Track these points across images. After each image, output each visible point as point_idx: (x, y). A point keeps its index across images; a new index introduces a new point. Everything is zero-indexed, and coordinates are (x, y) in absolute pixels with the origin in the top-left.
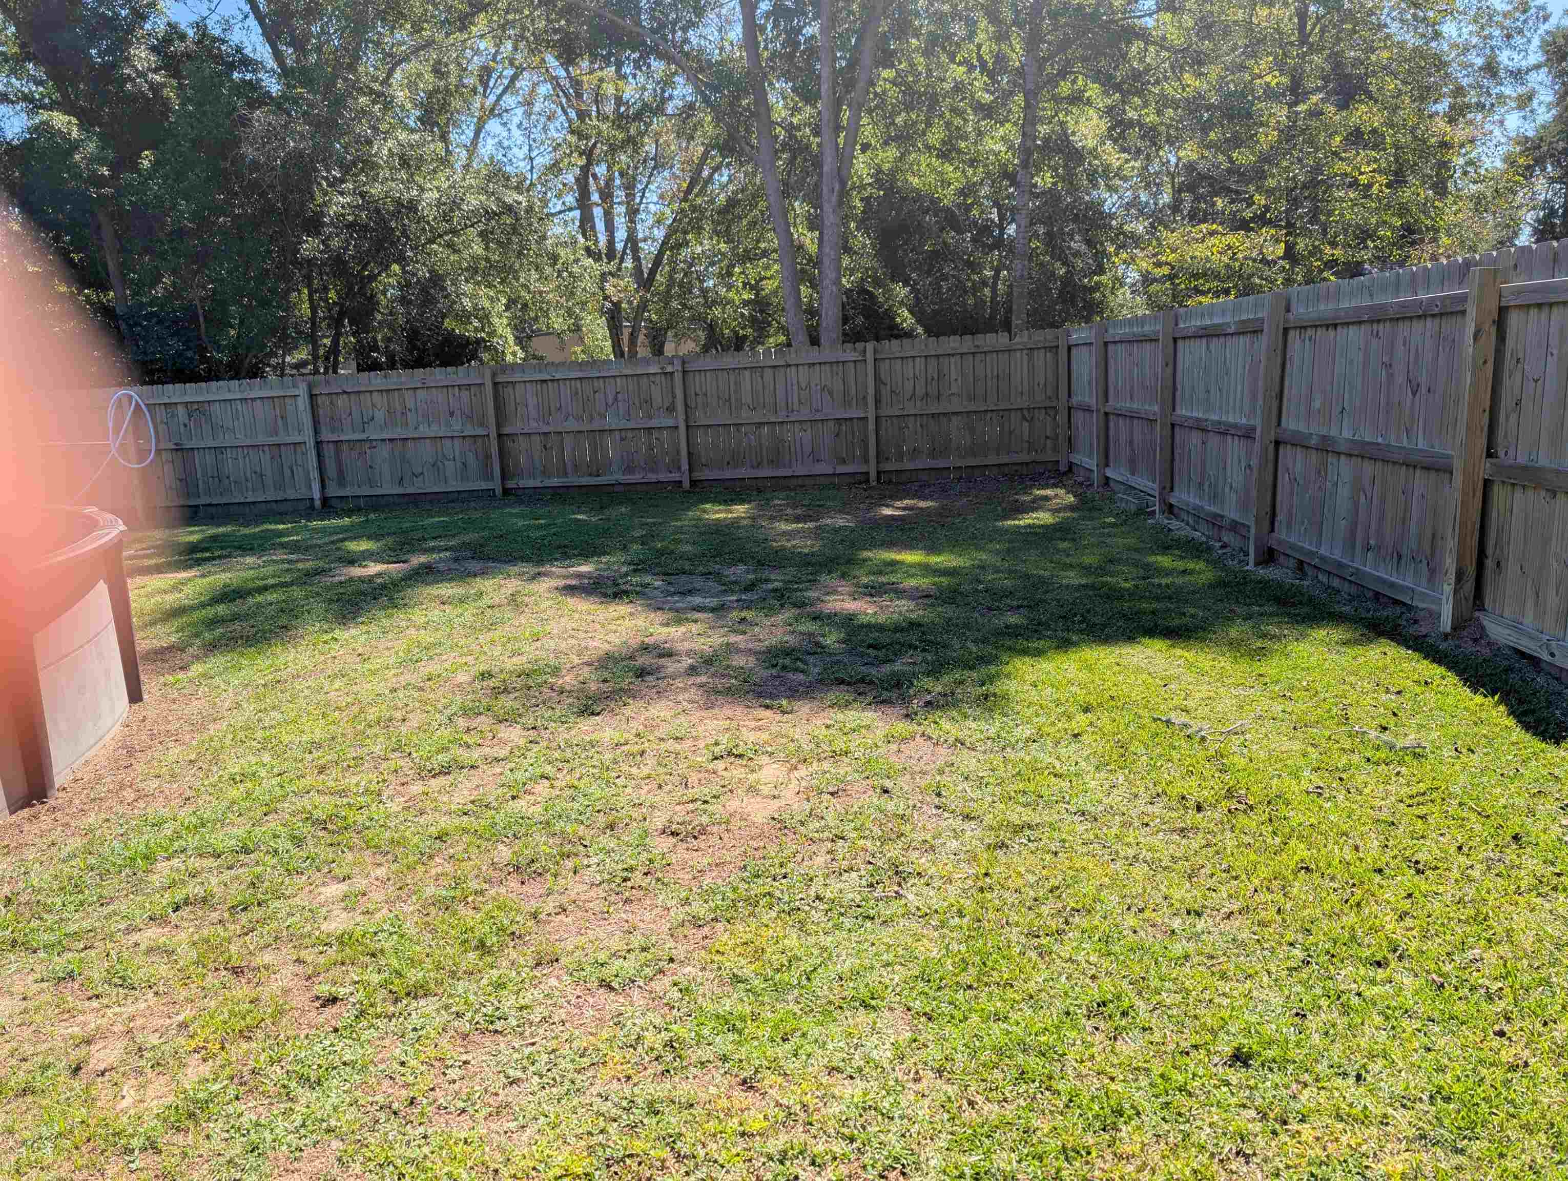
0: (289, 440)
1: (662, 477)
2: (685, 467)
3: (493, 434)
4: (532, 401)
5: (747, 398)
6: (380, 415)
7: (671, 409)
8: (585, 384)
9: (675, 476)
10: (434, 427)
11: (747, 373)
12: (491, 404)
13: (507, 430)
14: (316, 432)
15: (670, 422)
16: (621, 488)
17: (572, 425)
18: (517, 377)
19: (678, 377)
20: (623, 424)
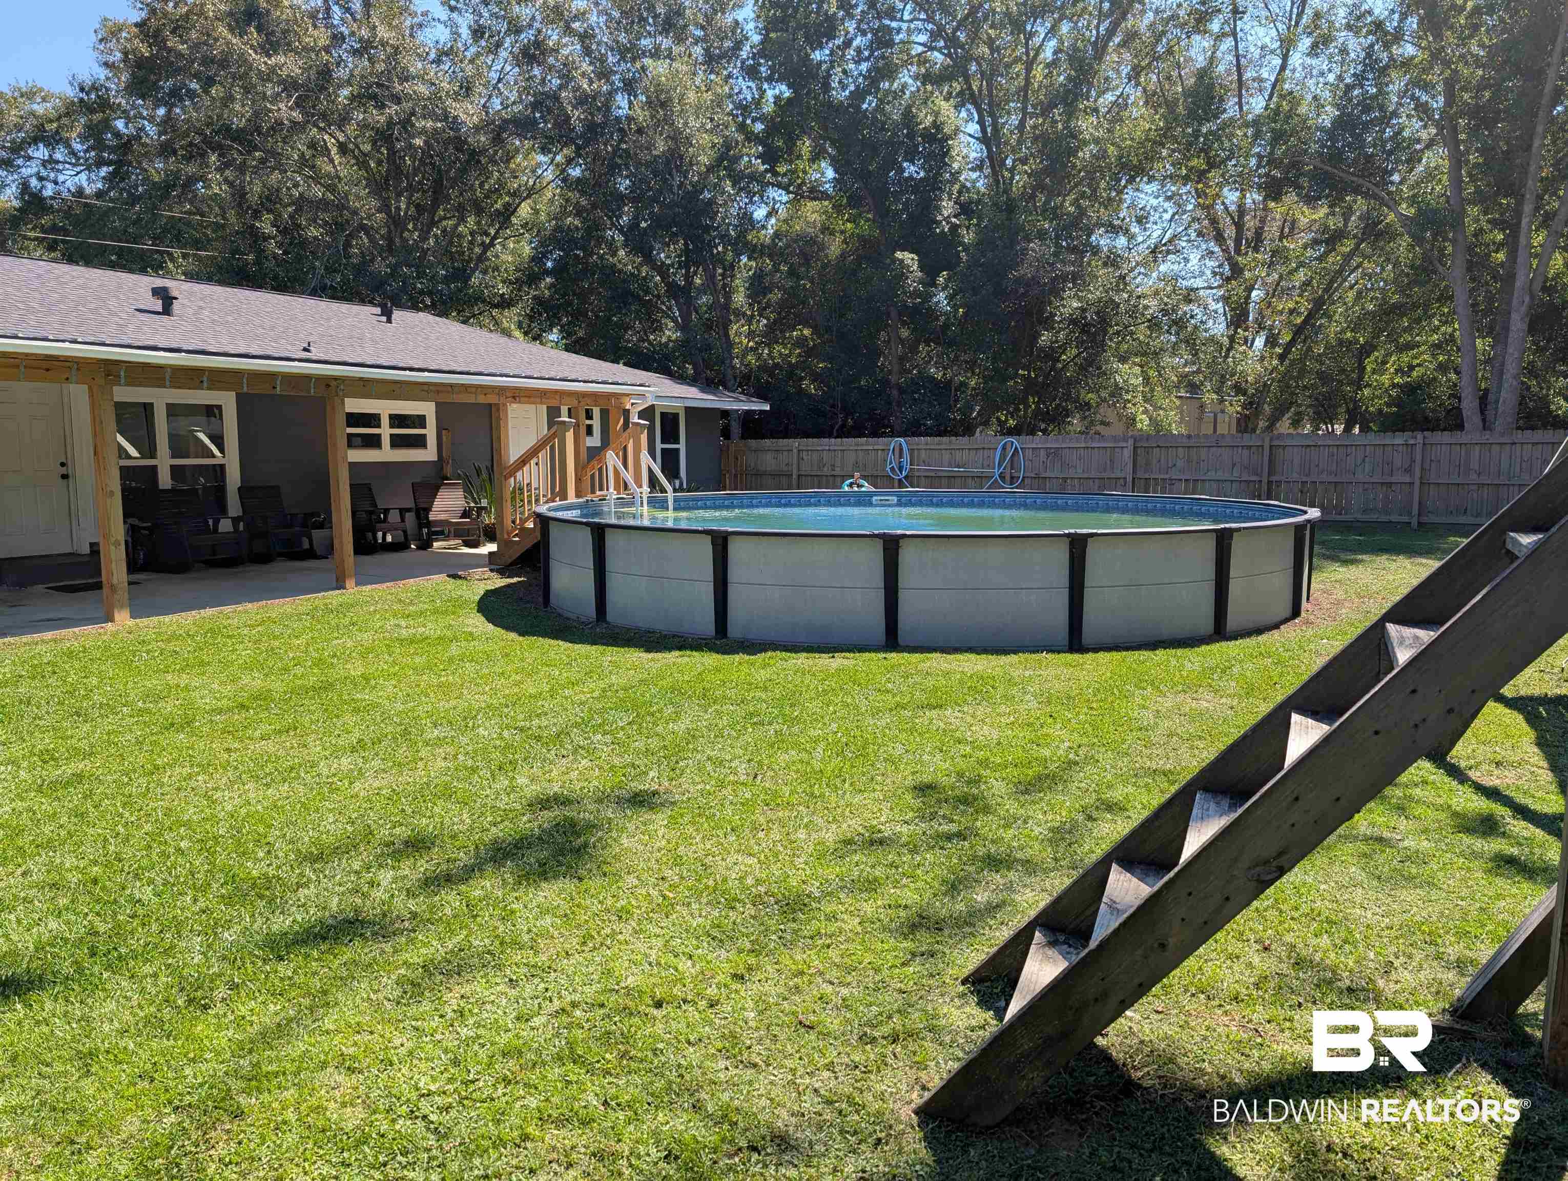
0: (1113, 476)
1: (1394, 518)
2: (1415, 511)
3: (1265, 480)
4: (1297, 461)
5: (1475, 465)
6: (1180, 464)
7: (1409, 470)
8: (1341, 450)
9: (1405, 519)
10: (1220, 473)
11: (1477, 448)
12: (1266, 459)
13: (1274, 478)
14: (1134, 471)
15: (1407, 479)
16: (1359, 524)
17: (1324, 477)
18: (1289, 442)
19: (1418, 449)
20: (1367, 479)
